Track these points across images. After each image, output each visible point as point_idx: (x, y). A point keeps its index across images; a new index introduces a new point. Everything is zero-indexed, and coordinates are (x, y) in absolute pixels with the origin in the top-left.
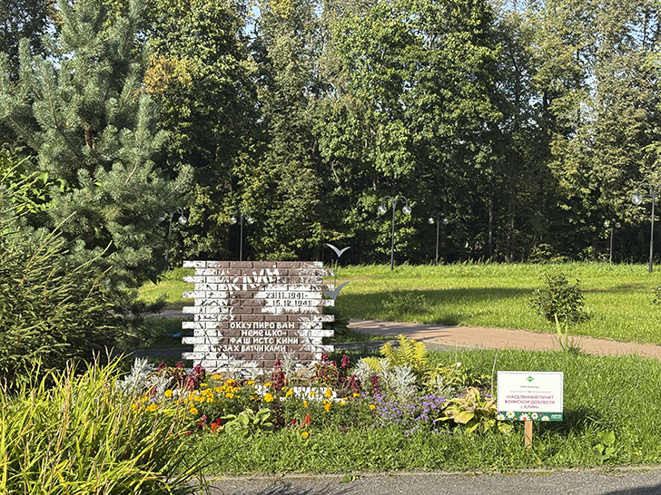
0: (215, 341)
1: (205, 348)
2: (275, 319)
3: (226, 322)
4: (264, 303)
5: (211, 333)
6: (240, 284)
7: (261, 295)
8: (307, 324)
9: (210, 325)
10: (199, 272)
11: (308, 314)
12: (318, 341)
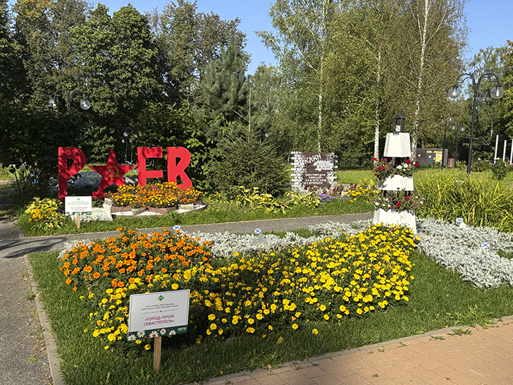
0: (301, 181)
1: (298, 183)
2: (319, 173)
3: (304, 174)
4: (316, 167)
5: (300, 178)
6: (308, 160)
7: (315, 164)
8: (329, 175)
9: (299, 175)
10: (296, 155)
11: (329, 171)
12: (332, 180)
